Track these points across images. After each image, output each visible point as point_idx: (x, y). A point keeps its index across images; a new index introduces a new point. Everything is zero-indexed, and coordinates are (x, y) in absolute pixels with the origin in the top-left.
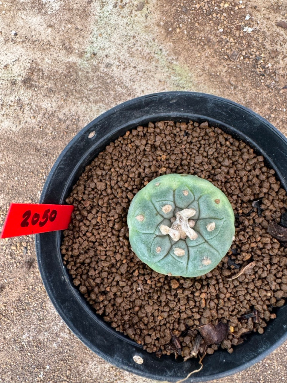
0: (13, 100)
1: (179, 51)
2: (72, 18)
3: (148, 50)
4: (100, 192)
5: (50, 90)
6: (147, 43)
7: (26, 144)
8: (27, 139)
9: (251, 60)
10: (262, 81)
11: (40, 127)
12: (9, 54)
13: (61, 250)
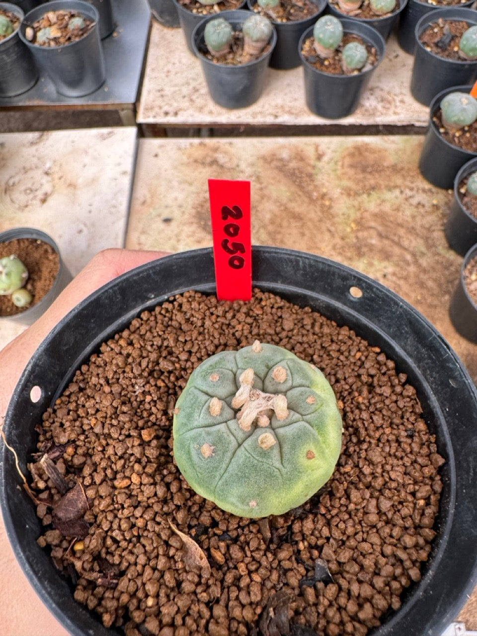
4: (278, 324)
13: (189, 292)
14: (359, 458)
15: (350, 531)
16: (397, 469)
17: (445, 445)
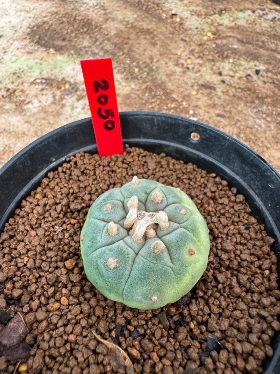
14: (217, 249)
15: (224, 304)
16: (244, 252)
17: (272, 230)
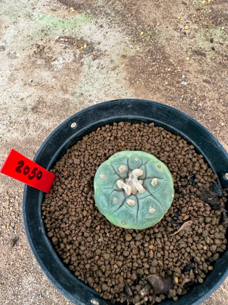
0: (23, 120)
1: (139, 94)
2: (70, 73)
3: (118, 93)
4: (75, 166)
5: (50, 115)
6: (117, 89)
7: (27, 149)
8: (28, 145)
9: (188, 101)
10: (196, 114)
11: (39, 138)
12: (25, 92)
13: (42, 206)
16: (153, 140)
